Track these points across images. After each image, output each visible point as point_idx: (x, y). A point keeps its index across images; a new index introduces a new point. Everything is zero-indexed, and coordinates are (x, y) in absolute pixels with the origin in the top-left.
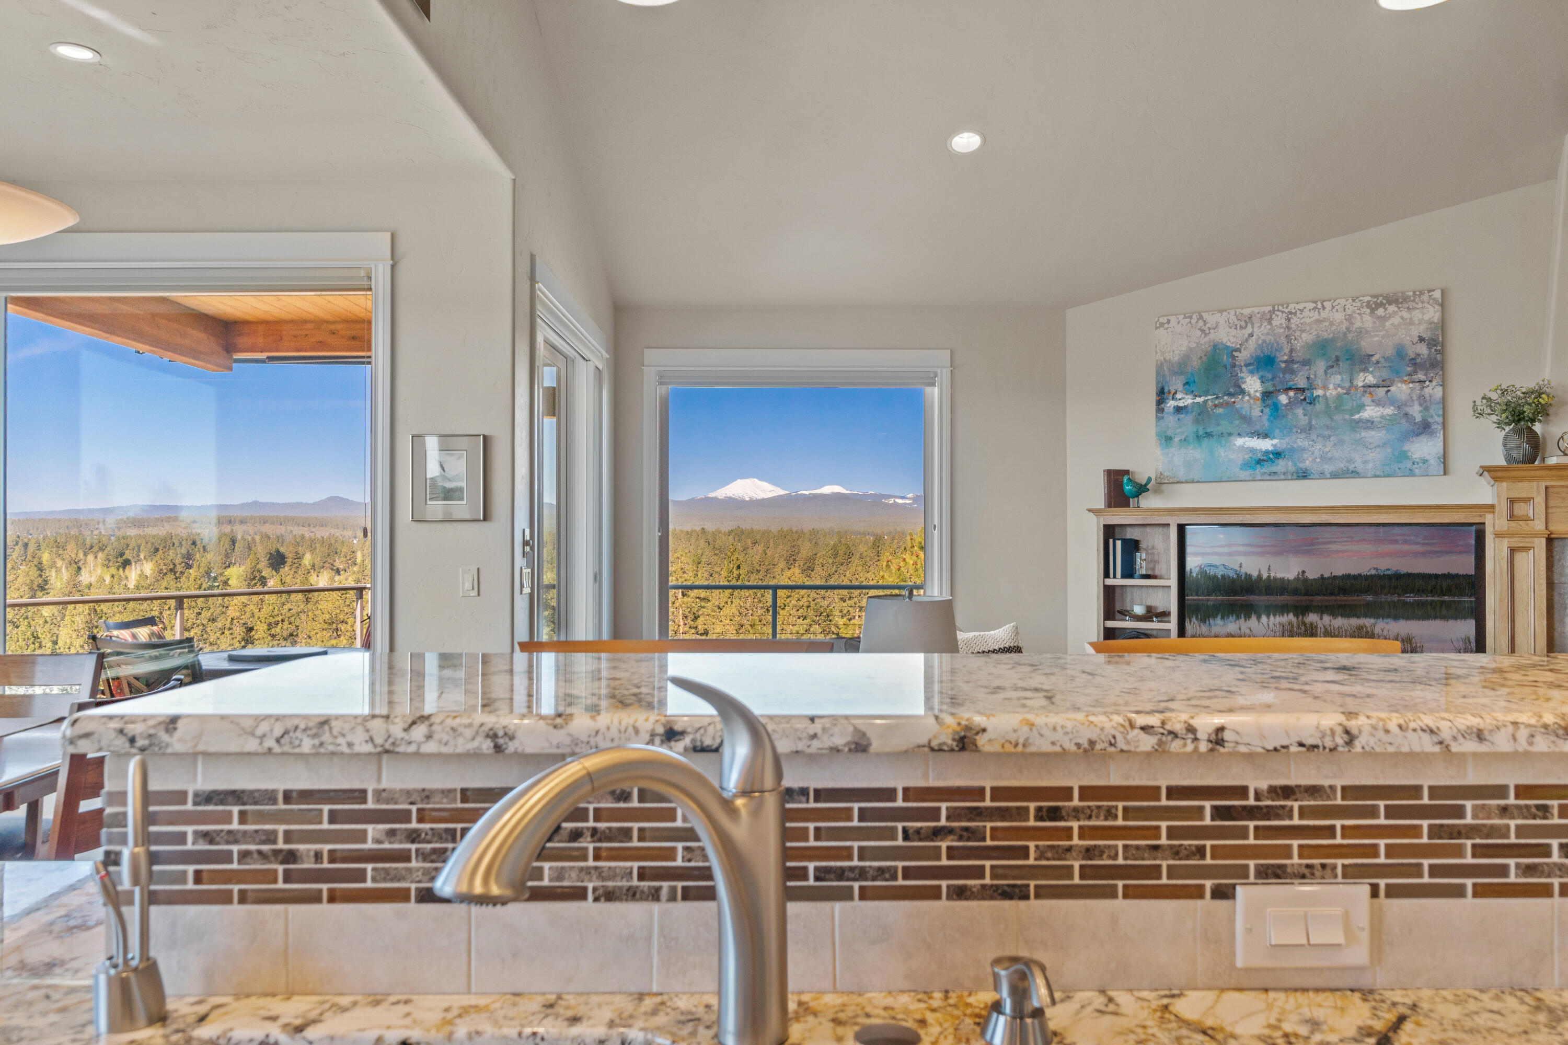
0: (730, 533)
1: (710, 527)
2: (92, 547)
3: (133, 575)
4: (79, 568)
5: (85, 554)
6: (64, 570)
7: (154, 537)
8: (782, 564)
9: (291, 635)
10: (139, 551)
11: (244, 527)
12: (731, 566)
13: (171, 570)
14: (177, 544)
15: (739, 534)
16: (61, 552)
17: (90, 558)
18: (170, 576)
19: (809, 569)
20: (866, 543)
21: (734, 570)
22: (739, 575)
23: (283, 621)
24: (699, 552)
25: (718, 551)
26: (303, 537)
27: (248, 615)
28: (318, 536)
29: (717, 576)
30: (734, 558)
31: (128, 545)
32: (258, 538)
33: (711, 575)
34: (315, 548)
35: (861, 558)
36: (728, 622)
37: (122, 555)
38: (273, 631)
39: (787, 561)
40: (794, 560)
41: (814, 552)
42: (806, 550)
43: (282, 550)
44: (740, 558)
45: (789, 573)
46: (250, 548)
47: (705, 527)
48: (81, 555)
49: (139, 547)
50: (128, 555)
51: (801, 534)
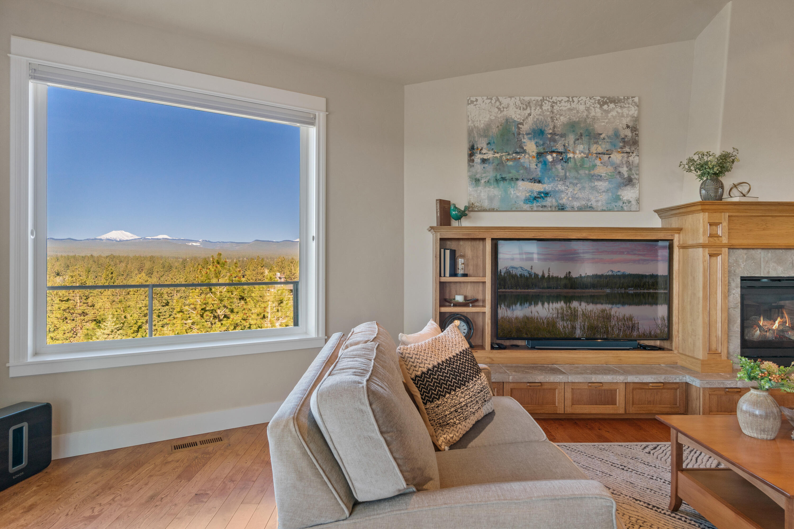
0: (107, 257)
1: (95, 254)
8: (137, 272)
12: (108, 272)
15: (112, 257)
19: (150, 274)
20: (179, 262)
21: (110, 275)
24: (89, 266)
25: (100, 265)
29: (100, 277)
30: (110, 269)
33: (96, 277)
35: (176, 268)
36: (106, 299)
39: (138, 270)
40: (142, 270)
41: (153, 266)
42: (148, 265)
44: (113, 269)
45: (140, 276)
47: (93, 254)
51: (145, 258)
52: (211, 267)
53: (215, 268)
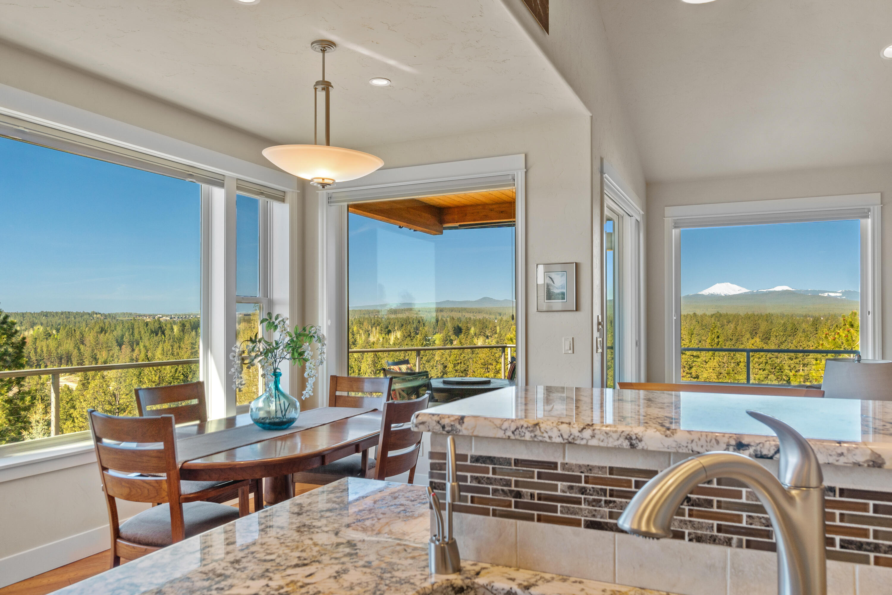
0: (712, 316)
1: (699, 312)
2: (374, 324)
3: (392, 338)
4: (369, 334)
5: (372, 328)
6: (363, 335)
7: (401, 319)
8: (748, 336)
9: (465, 370)
10: (395, 326)
11: (442, 313)
12: (714, 336)
13: (409, 335)
14: (411, 322)
15: (718, 316)
16: (361, 326)
17: (374, 329)
18: (409, 339)
19: (766, 338)
20: (807, 322)
21: (715, 339)
22: (718, 342)
23: (461, 363)
24: (692, 327)
25: (704, 327)
26: (470, 319)
27: (444, 359)
28: (478, 318)
29: (704, 342)
30: (715, 331)
31: (390, 323)
32: (448, 319)
33: (700, 342)
34: (476, 325)
35: (804, 331)
36: (711, 370)
37: (387, 327)
38: (456, 368)
39: (751, 334)
40: (756, 333)
41: (770, 328)
42: (763, 326)
43: (460, 325)
44: (719, 331)
45: (752, 341)
46: (445, 324)
47: (696, 312)
48: (370, 328)
49: (395, 324)
50: (390, 328)
51: (760, 316)
52: (841, 331)
53: (846, 332)
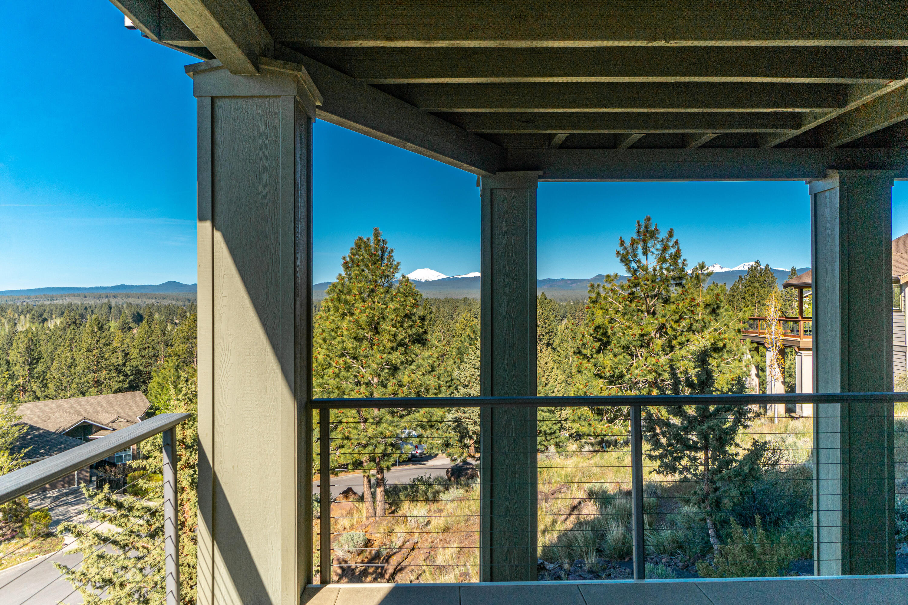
2: (22, 311)
3: (50, 325)
4: (16, 324)
5: (19, 316)
6: (6, 324)
7: (61, 305)
9: (154, 356)
10: (52, 314)
11: (116, 300)
13: (74, 323)
14: (75, 309)
16: (4, 314)
17: (22, 317)
18: (73, 326)
23: (149, 347)
26: (153, 305)
27: (125, 345)
28: (162, 303)
31: (45, 311)
32: (125, 306)
34: (161, 311)
37: (41, 316)
38: (143, 354)
43: (141, 312)
46: (120, 311)
48: (16, 315)
49: (52, 311)
50: (45, 315)
